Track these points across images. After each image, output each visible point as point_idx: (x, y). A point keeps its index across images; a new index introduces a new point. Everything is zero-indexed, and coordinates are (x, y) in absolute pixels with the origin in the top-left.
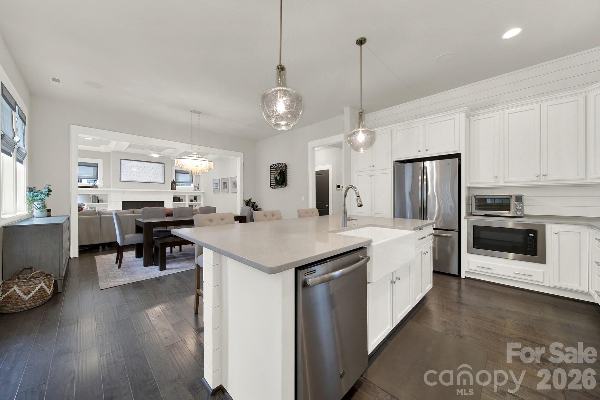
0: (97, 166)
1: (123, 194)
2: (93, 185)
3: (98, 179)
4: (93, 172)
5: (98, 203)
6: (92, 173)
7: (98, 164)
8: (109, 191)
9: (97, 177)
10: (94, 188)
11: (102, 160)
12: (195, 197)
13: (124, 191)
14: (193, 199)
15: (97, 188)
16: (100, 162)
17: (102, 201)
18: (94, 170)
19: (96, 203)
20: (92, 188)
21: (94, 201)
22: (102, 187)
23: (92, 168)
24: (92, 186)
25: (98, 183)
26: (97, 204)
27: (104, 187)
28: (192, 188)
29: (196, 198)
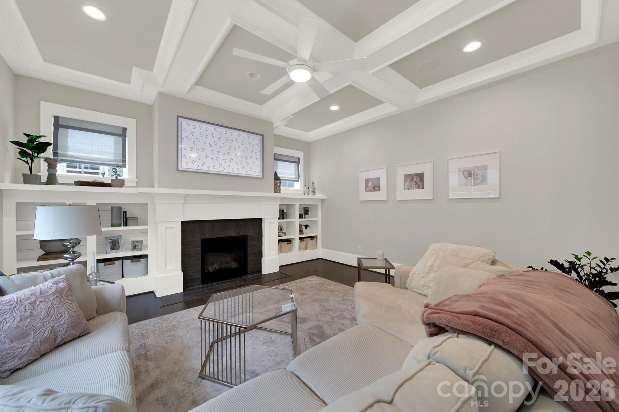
0: (122, 133)
1: (183, 202)
2: (112, 180)
3: (124, 166)
4: (113, 148)
5: (126, 225)
6: (112, 150)
7: (125, 130)
8: (152, 195)
9: (124, 161)
10: (115, 187)
11: (135, 120)
12: (304, 208)
13: (187, 194)
14: (303, 213)
15: (122, 187)
16: (130, 124)
17: (136, 221)
18: (116, 143)
19: (120, 226)
20: (112, 187)
21: (115, 222)
22: (135, 185)
23: (113, 137)
24: (110, 182)
25: (125, 174)
26: (122, 228)
27: (138, 185)
28: (298, 190)
29: (306, 211)
